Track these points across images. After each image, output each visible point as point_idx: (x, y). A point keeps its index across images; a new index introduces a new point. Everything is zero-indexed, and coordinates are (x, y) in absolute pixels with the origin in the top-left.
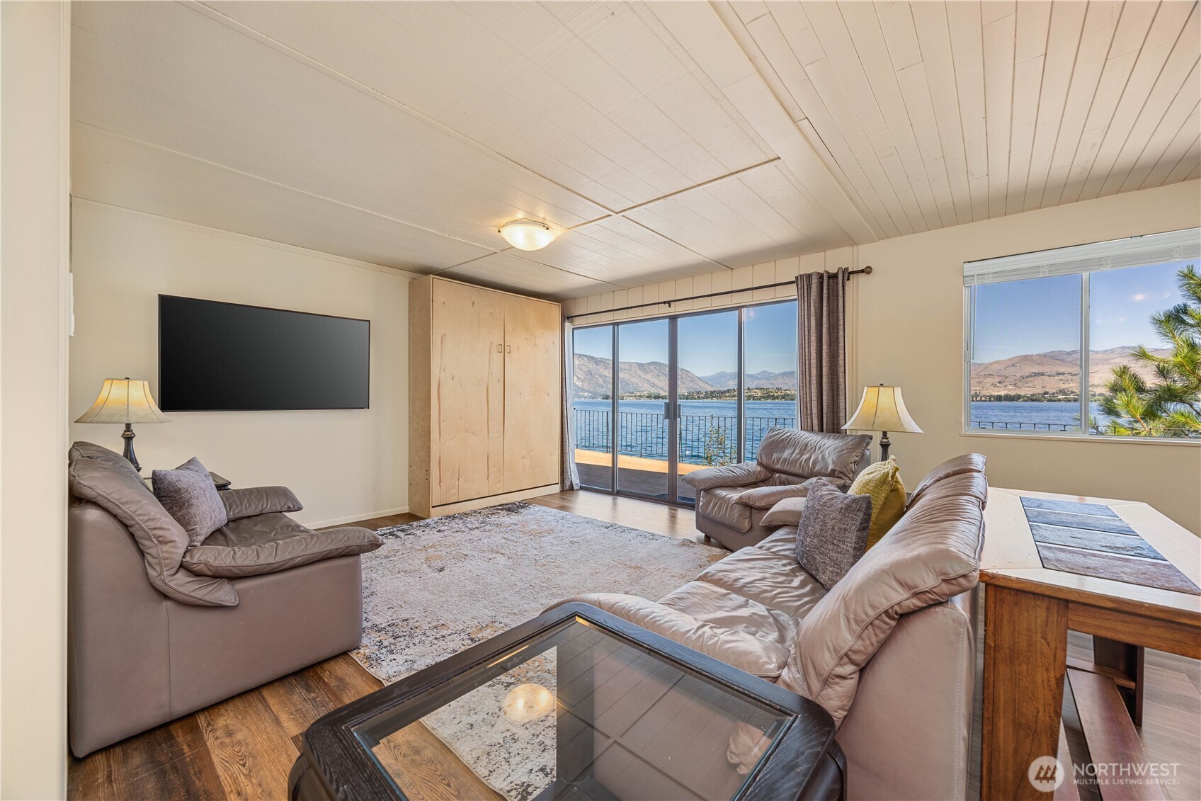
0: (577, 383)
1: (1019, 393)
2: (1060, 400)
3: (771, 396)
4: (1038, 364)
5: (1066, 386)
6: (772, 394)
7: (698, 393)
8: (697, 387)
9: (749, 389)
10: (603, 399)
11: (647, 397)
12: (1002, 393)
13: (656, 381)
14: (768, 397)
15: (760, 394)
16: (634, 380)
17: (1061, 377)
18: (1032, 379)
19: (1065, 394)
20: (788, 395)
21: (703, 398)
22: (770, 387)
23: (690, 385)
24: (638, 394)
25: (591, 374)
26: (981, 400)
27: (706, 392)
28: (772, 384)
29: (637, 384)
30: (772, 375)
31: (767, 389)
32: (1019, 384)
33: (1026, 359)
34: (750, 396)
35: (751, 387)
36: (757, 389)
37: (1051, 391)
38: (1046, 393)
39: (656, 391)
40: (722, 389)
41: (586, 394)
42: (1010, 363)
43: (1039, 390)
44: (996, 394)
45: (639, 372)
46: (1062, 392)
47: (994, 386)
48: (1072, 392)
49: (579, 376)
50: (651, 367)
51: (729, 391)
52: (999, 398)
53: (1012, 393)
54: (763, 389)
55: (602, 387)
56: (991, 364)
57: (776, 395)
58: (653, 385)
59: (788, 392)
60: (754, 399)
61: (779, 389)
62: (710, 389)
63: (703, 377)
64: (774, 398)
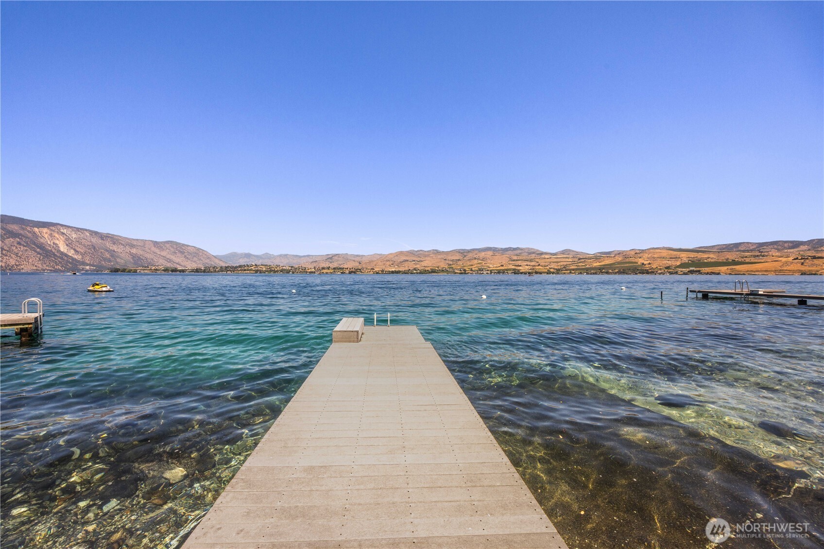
0: (76, 257)
1: (400, 270)
2: (415, 273)
3: (272, 270)
4: (406, 256)
5: (416, 266)
6: (273, 269)
7: (214, 268)
8: (213, 263)
9: (256, 265)
10: (111, 271)
11: (164, 270)
12: (393, 270)
13: (173, 257)
14: (271, 271)
15: (264, 269)
16: (148, 256)
17: (414, 262)
18: (404, 263)
19: (416, 270)
20: (284, 270)
21: (218, 271)
22: (272, 264)
23: (206, 261)
24: (153, 268)
25: (94, 248)
26: (385, 273)
27: (221, 267)
28: (272, 262)
29: (152, 259)
30: (272, 256)
31: (269, 266)
32: (400, 265)
33: (401, 253)
34: (257, 270)
35: (258, 264)
36: (262, 265)
37: (411, 269)
38: (409, 270)
39: (172, 266)
40: (235, 265)
41: (88, 267)
42: (395, 255)
43: (407, 269)
44: (391, 270)
45: (153, 249)
46: (415, 269)
47: (390, 266)
48: (419, 270)
49: (78, 249)
50: (168, 246)
51: (240, 266)
52: (393, 272)
53: (397, 270)
54: (267, 265)
55: (110, 261)
56: (388, 255)
57: (276, 269)
58: (170, 261)
59: (284, 268)
60: (260, 273)
61: (278, 266)
62: (224, 265)
63: (217, 255)
64: (275, 272)
